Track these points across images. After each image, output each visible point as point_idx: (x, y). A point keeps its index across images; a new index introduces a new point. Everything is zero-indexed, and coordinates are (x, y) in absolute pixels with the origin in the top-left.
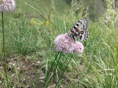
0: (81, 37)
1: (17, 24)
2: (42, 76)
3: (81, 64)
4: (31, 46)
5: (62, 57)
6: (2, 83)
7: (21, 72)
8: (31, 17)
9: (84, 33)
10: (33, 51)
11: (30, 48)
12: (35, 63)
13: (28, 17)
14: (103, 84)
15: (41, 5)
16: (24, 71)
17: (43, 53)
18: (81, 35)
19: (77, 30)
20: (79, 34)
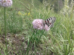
0: (49, 26)
1: (10, 15)
2: (26, 46)
3: (49, 39)
4: (18, 28)
5: (38, 35)
6: (1, 50)
7: (13, 44)
8: (19, 11)
9: (51, 24)
10: (20, 31)
11: (18, 30)
12: (21, 38)
13: (16, 10)
14: (62, 51)
15: (25, 3)
16: (15, 43)
17: (26, 32)
18: (49, 25)
19: (48, 22)
20: (49, 24)
